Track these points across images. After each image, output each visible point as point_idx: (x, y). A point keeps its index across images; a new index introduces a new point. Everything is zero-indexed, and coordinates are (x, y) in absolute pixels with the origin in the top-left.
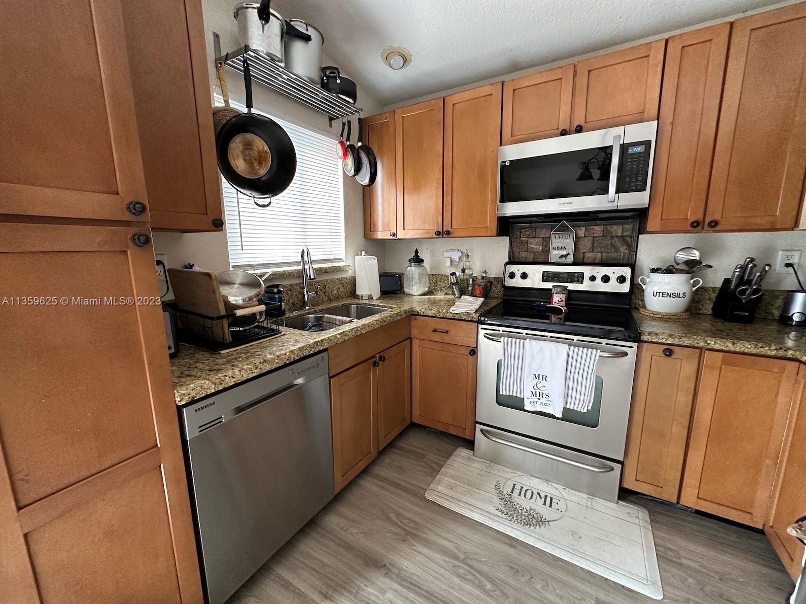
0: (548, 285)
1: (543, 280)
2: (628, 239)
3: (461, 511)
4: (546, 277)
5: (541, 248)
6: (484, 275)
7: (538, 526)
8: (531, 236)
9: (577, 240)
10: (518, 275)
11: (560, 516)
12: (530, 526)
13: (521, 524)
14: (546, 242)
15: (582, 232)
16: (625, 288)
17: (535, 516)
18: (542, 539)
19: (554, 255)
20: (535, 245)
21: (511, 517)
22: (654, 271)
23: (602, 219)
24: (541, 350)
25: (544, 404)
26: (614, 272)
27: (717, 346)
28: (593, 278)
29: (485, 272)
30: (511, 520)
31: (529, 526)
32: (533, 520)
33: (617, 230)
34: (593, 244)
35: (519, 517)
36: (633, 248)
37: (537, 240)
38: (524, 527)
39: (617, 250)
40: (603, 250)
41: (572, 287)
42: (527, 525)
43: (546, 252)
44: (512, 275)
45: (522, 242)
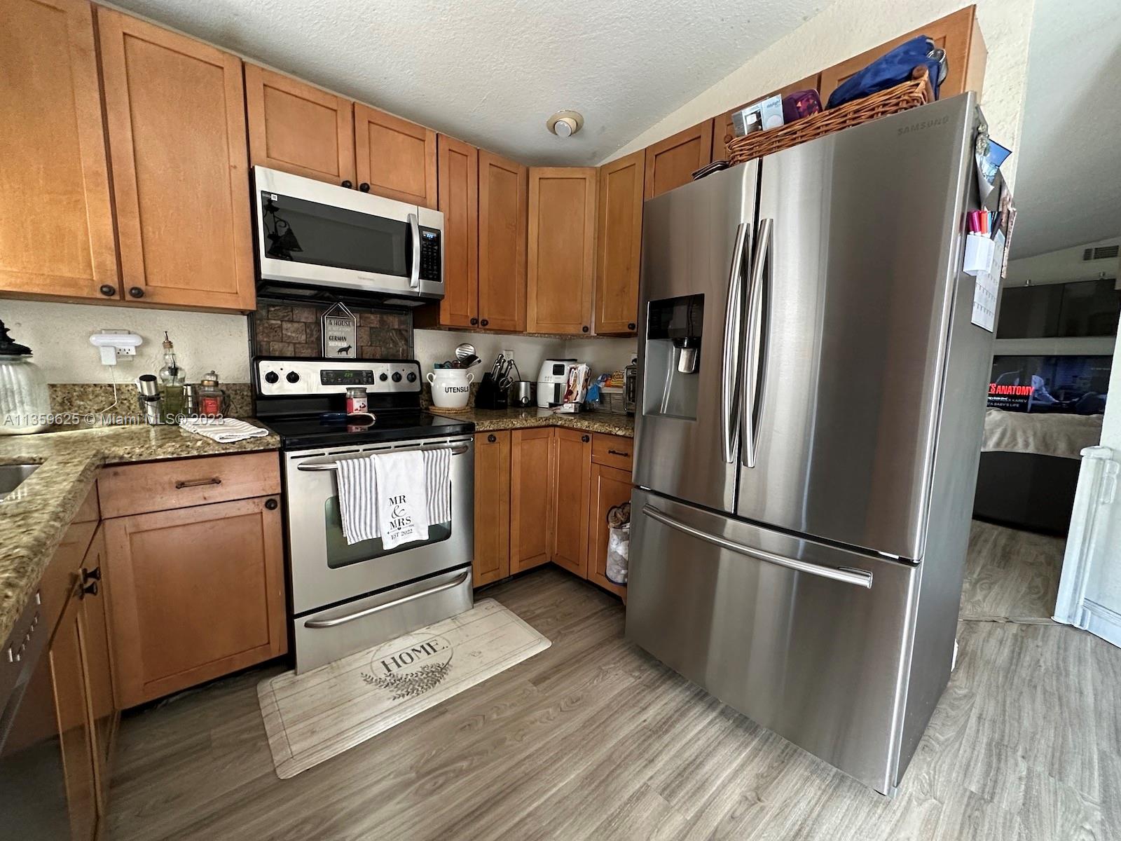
0: (337, 389)
1: (324, 383)
2: (404, 333)
3: (356, 741)
4: (327, 378)
5: (304, 337)
6: (213, 379)
7: (445, 676)
8: (286, 319)
9: (357, 328)
10: (283, 376)
11: (450, 652)
12: (439, 681)
13: (430, 688)
14: (310, 329)
16: (417, 387)
17: (434, 670)
18: (458, 681)
19: (332, 347)
20: (294, 333)
21: (415, 692)
22: (437, 366)
26: (402, 369)
28: (384, 377)
29: (213, 373)
30: (418, 694)
31: (438, 683)
32: (435, 675)
33: (394, 321)
35: (421, 685)
36: (409, 343)
37: (296, 325)
38: (435, 688)
39: (395, 345)
41: (367, 388)
42: (435, 683)
43: (319, 344)
44: (272, 378)
45: (272, 328)
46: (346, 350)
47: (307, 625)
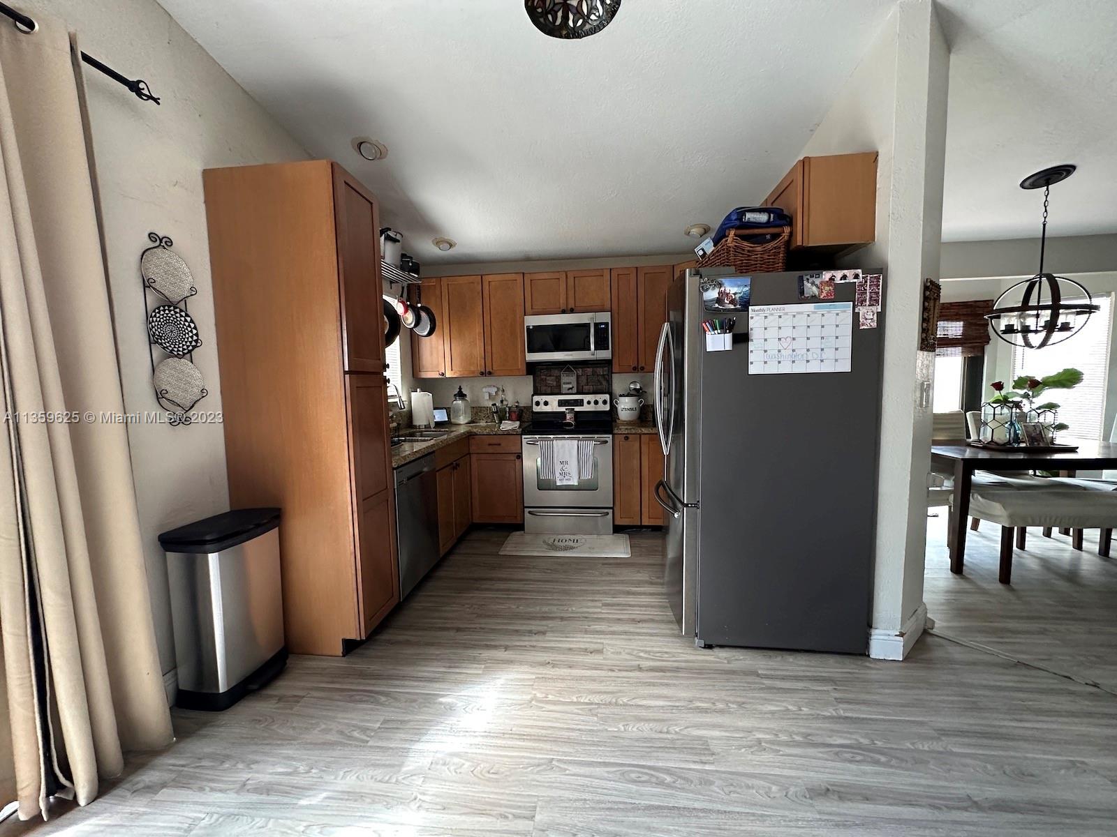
0: (563, 409)
1: (559, 406)
2: (607, 376)
4: (561, 403)
5: (555, 383)
6: (517, 404)
7: (571, 550)
8: (548, 375)
9: (578, 377)
10: (542, 403)
14: (558, 379)
15: (580, 372)
16: (607, 408)
17: (568, 547)
19: (565, 387)
20: (551, 381)
22: (621, 396)
23: (591, 364)
24: (563, 446)
25: (566, 480)
26: (600, 398)
27: (646, 432)
28: (589, 403)
29: (517, 402)
31: (566, 551)
33: (600, 371)
34: (587, 380)
35: (560, 549)
36: (610, 383)
37: (552, 378)
38: (563, 552)
39: (601, 384)
40: (593, 384)
41: (577, 409)
43: (559, 386)
44: (538, 404)
45: (542, 379)
46: (571, 388)
47: (530, 512)
